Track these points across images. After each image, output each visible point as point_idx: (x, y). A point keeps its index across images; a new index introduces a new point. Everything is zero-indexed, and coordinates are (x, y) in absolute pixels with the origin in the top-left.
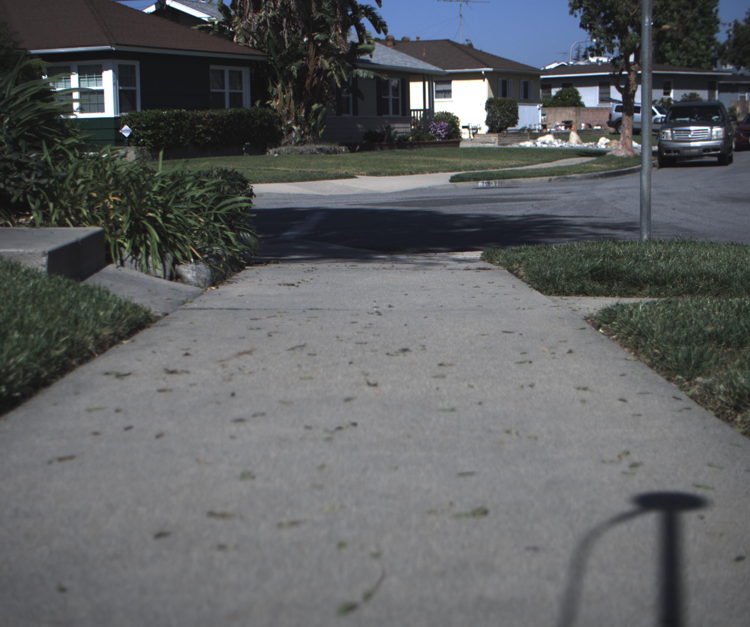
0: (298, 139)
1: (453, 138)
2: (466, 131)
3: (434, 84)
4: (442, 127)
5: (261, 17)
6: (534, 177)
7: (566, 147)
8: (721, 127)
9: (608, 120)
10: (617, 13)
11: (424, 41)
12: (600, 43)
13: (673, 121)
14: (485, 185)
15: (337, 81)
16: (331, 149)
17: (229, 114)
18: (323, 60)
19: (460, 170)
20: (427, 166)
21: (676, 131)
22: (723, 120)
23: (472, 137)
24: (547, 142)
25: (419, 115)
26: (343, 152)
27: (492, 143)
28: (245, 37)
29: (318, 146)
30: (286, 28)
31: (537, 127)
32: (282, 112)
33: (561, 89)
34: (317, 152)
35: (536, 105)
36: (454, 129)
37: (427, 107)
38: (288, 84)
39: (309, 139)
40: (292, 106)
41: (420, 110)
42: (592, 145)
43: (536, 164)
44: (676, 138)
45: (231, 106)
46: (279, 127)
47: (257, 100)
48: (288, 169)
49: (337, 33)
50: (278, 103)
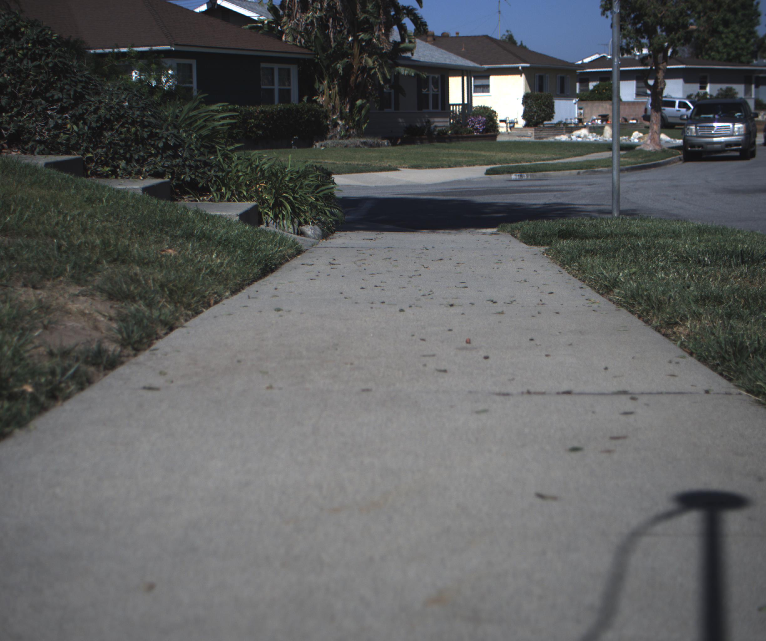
0: (343, 133)
1: (491, 132)
2: (503, 124)
3: (473, 79)
4: (479, 121)
5: (308, 17)
6: (564, 170)
7: (600, 140)
8: (743, 123)
9: (643, 114)
10: (646, 15)
11: (463, 37)
12: (630, 43)
13: (697, 118)
14: (518, 177)
15: (380, 78)
16: (374, 142)
17: (279, 109)
18: (367, 58)
19: (495, 164)
20: (464, 160)
21: (700, 127)
22: (745, 117)
23: (509, 131)
24: (582, 136)
25: (458, 109)
26: (385, 146)
27: (528, 137)
28: (293, 36)
29: (362, 140)
30: (332, 28)
31: (573, 121)
32: (328, 107)
33: (598, 82)
34: (361, 146)
35: (573, 100)
36: (491, 123)
37: (466, 102)
38: (333, 81)
39: (353, 133)
40: (338, 101)
41: (459, 105)
42: (625, 139)
43: (567, 157)
44: (700, 133)
45: (280, 102)
46: (324, 121)
47: (304, 96)
48: (335, 162)
49: (380, 32)
50: (324, 99)
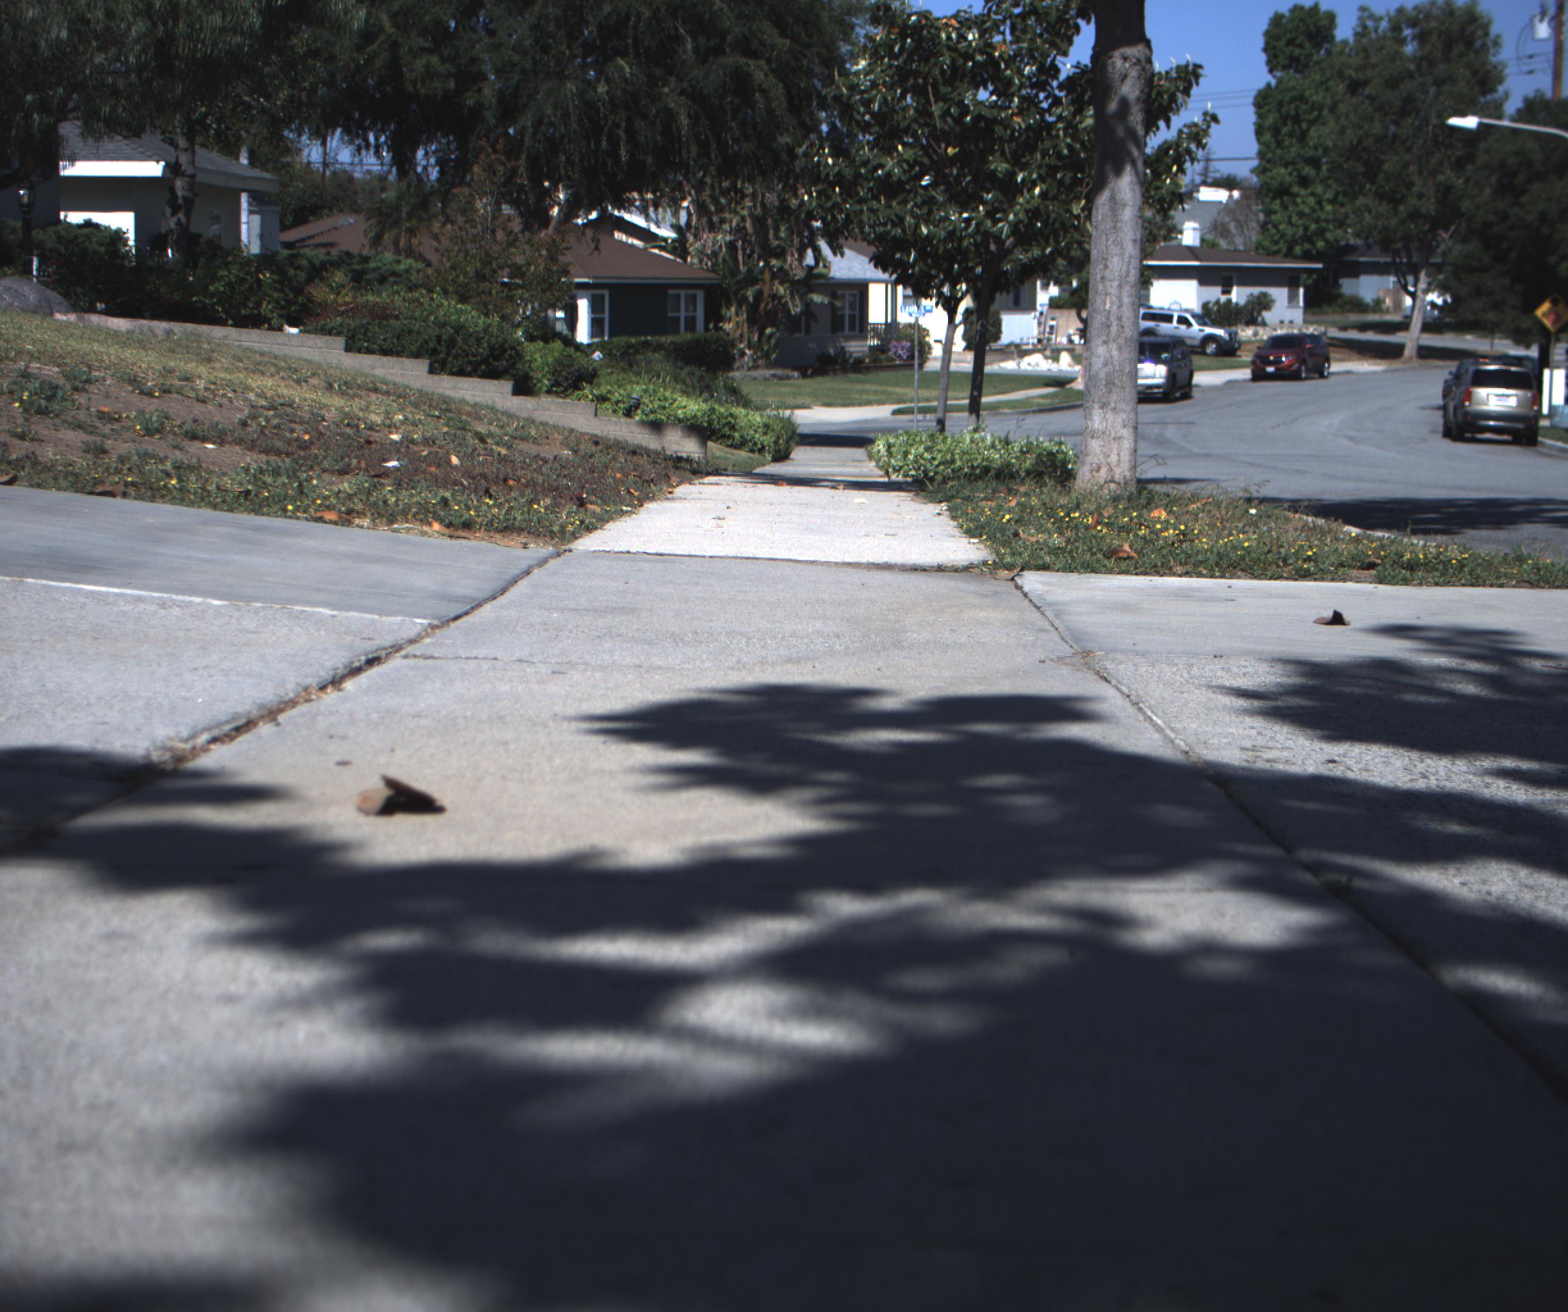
0: (751, 364)
2: (936, 346)
16: (784, 375)
18: (778, 286)
19: (906, 403)
20: (875, 397)
24: (1033, 363)
25: (882, 327)
26: (795, 378)
28: (700, 259)
30: (742, 252)
32: (735, 335)
34: (772, 378)
36: (920, 347)
37: (889, 320)
38: (742, 308)
39: (762, 363)
40: (745, 330)
41: (881, 324)
45: (687, 331)
46: (732, 351)
47: (710, 324)
49: (793, 257)
50: (731, 326)
